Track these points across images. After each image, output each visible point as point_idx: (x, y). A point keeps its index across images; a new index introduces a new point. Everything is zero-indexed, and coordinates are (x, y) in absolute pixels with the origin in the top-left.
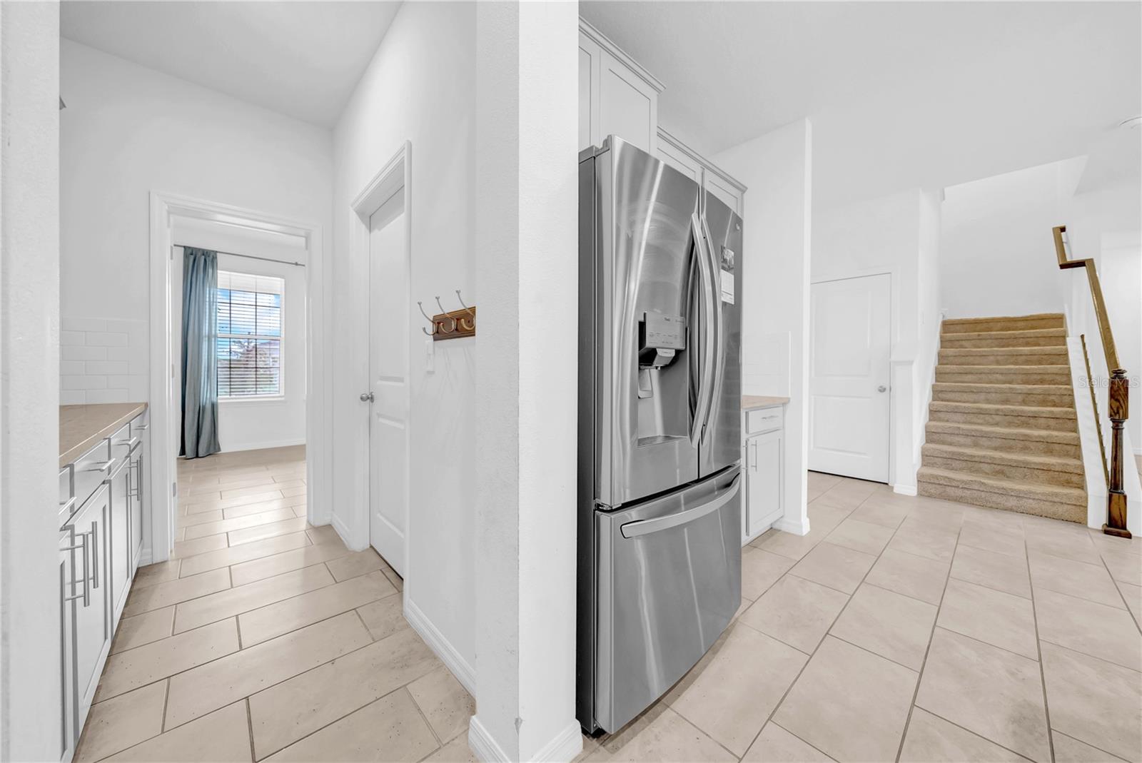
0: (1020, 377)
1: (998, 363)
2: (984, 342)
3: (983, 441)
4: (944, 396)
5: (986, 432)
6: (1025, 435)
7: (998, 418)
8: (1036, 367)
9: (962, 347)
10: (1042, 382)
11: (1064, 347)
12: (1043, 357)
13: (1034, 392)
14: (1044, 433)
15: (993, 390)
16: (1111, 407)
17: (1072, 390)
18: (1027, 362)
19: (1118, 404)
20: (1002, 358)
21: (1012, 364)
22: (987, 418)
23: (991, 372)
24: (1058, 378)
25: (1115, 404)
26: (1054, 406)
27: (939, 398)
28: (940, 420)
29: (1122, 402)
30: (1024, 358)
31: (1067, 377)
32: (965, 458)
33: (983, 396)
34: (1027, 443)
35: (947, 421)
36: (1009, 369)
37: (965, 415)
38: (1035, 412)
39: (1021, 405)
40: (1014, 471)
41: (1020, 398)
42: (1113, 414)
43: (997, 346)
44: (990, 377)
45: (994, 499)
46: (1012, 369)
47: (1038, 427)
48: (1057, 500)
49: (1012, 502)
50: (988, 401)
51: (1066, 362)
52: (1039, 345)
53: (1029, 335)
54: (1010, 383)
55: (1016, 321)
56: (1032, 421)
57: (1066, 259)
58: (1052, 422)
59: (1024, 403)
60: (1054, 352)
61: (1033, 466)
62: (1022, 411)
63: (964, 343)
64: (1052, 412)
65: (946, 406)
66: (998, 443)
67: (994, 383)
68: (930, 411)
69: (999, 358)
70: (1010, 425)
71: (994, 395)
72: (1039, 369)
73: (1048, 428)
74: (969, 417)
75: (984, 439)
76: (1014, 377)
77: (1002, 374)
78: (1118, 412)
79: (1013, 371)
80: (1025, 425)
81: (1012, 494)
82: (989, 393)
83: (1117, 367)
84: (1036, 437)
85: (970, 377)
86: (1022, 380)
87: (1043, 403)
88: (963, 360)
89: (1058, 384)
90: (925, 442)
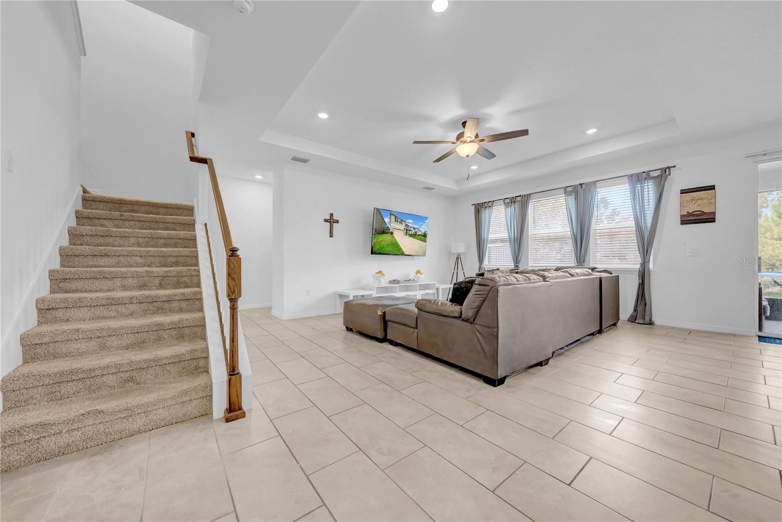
0: (158, 259)
1: (139, 245)
2: (127, 223)
3: (114, 342)
4: (67, 285)
5: (114, 330)
6: (158, 325)
7: (133, 307)
8: (171, 249)
9: (103, 226)
10: (177, 264)
11: (194, 233)
12: (177, 240)
13: (169, 275)
14: (176, 318)
15: (130, 275)
16: (228, 285)
17: (199, 271)
18: (166, 245)
19: (234, 283)
20: (143, 240)
21: (152, 246)
22: (121, 308)
23: (130, 255)
24: (189, 260)
25: (232, 283)
26: (187, 287)
27: (60, 288)
28: (55, 320)
29: (236, 280)
30: (162, 241)
31: (194, 259)
32: (81, 376)
33: (118, 282)
34: (160, 333)
35: (68, 321)
36: (147, 252)
37: (93, 310)
38: (169, 296)
39: (158, 289)
40: (145, 374)
41: (157, 281)
42: (230, 294)
43: (140, 228)
44: (130, 260)
45: (117, 427)
46: (150, 251)
47: (172, 311)
48: (185, 399)
49: (139, 422)
50: (125, 288)
51: (195, 246)
52: (176, 230)
53: (168, 221)
54: (149, 266)
55: (157, 207)
56: (167, 305)
57: (194, 154)
58: (184, 304)
59: (161, 286)
60: (188, 237)
61: (164, 362)
62: (158, 296)
63: (105, 222)
64: (183, 294)
65: (66, 299)
66: (130, 339)
67: (133, 266)
68: (40, 310)
69: (141, 240)
70: (145, 313)
71: (130, 280)
72: (174, 251)
73: (181, 310)
74: (98, 312)
75: (114, 338)
76: (152, 259)
77: (141, 256)
78: (234, 292)
79: (151, 254)
80: (161, 310)
81: (139, 411)
82: (126, 278)
83: (232, 246)
84: (169, 324)
85: (106, 261)
86: (160, 263)
87: (177, 285)
88: (101, 240)
89: (189, 266)
90: (21, 362)
